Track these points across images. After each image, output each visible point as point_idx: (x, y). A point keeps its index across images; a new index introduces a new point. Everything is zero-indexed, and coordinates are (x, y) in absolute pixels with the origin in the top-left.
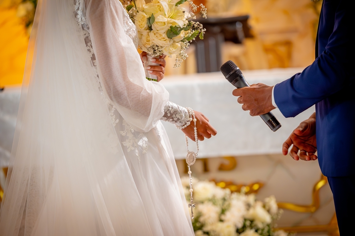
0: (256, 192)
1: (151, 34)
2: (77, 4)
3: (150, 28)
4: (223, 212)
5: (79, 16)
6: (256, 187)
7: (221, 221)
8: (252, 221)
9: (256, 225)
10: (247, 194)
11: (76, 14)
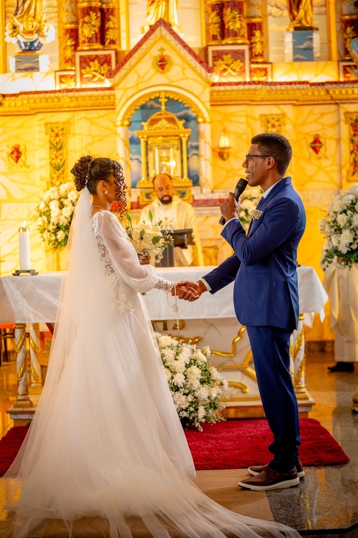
0: (197, 342)
1: (143, 242)
2: (94, 224)
3: (142, 238)
4: (177, 354)
5: (95, 231)
6: (197, 340)
7: (176, 359)
8: (195, 360)
9: (197, 363)
10: (192, 344)
11: (93, 230)
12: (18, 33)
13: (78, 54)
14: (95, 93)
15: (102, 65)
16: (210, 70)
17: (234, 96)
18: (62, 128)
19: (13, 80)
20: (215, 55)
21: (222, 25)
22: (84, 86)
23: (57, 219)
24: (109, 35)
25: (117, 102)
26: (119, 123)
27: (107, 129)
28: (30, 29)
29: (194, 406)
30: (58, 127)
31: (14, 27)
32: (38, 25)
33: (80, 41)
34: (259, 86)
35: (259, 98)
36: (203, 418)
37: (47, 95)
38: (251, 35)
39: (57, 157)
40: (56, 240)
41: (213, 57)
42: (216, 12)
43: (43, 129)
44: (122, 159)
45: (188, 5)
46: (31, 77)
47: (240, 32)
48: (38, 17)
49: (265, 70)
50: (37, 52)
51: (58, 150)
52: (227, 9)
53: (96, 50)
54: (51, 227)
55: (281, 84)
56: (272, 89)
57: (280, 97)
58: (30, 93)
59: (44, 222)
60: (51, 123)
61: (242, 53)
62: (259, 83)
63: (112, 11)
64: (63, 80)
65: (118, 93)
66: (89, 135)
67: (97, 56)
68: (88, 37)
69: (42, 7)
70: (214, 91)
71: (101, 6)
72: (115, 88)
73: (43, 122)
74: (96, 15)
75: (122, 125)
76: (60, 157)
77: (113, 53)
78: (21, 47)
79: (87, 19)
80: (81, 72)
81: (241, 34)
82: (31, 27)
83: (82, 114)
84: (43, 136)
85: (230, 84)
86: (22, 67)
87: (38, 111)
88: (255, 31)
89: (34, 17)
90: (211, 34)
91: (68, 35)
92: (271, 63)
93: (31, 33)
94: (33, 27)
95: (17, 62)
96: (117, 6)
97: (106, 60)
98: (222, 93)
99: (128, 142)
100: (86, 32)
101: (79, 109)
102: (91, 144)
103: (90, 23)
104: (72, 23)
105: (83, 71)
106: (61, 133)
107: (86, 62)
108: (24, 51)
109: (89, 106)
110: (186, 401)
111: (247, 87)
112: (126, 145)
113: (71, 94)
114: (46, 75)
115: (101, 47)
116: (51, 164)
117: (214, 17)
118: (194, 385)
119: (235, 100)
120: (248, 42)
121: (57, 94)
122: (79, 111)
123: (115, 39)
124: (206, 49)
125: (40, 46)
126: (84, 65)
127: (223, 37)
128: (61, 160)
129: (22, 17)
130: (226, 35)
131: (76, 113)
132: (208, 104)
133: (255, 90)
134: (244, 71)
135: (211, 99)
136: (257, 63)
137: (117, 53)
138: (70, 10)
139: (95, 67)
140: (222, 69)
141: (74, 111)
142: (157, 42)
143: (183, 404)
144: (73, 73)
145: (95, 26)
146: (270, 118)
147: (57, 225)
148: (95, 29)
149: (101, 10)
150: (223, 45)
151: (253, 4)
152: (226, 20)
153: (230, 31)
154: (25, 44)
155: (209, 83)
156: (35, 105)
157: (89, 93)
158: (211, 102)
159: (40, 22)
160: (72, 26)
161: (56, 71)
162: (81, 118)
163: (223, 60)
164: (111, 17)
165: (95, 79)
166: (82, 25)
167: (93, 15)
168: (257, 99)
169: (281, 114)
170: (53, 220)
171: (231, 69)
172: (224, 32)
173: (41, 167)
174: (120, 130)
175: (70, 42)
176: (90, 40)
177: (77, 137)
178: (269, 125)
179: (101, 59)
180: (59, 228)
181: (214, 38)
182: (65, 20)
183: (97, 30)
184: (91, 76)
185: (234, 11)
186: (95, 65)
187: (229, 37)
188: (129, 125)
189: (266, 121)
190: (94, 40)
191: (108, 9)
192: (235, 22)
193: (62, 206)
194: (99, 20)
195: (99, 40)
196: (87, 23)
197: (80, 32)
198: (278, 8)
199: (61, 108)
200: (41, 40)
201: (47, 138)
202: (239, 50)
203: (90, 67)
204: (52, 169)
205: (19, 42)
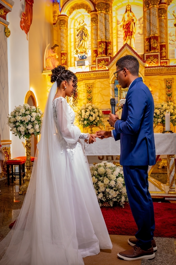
4: (113, 171)
9: (122, 176)
12: (78, 53)
13: (97, 58)
14: (102, 72)
15: (105, 62)
16: (144, 62)
17: (154, 72)
18: (91, 85)
19: (75, 69)
20: (147, 57)
21: (150, 46)
22: (99, 70)
23: (84, 116)
24: (109, 51)
25: (110, 75)
26: (110, 82)
27: (107, 85)
28: (82, 51)
29: (119, 196)
30: (90, 85)
31: (77, 51)
32: (85, 50)
33: (98, 54)
34: (164, 68)
35: (164, 72)
36: (124, 202)
37: (86, 73)
38: (161, 49)
39: (89, 96)
40: (84, 124)
41: (146, 57)
42: (148, 41)
43: (85, 86)
44: (112, 96)
45: (139, 42)
46: (81, 68)
47: (157, 48)
48: (85, 47)
49: (167, 62)
50: (85, 60)
51: (89, 93)
52: (152, 39)
53: (103, 57)
54: (82, 119)
55: (172, 66)
56: (169, 69)
57: (171, 72)
58: (80, 73)
59: (80, 118)
60: (87, 84)
61: (157, 55)
62: (164, 66)
63: (110, 43)
64: (92, 68)
65: (110, 71)
66: (100, 87)
67: (104, 59)
68: (100, 52)
69: (87, 44)
70: (146, 70)
71: (106, 41)
72: (110, 70)
73: (85, 83)
74: (104, 44)
75: (112, 83)
76: (90, 96)
77: (109, 57)
78: (79, 58)
79: (100, 46)
80: (98, 65)
81: (157, 49)
82: (82, 50)
83: (98, 80)
84: (85, 88)
85: (152, 67)
86: (79, 65)
87: (83, 79)
88: (163, 48)
89: (84, 47)
90: (146, 49)
91: (94, 52)
92: (169, 60)
93: (82, 53)
94: (83, 50)
95: (77, 63)
96: (112, 41)
97: (107, 60)
98: (149, 71)
99: (114, 89)
100: (100, 50)
101: (97, 78)
102: (101, 91)
103: (101, 47)
104: (95, 48)
105: (99, 64)
106: (91, 87)
107: (100, 61)
108: (80, 59)
109: (101, 77)
110: (115, 194)
111: (159, 68)
112: (113, 90)
113: (94, 72)
114: (86, 67)
115: (105, 56)
116: (87, 98)
117: (147, 43)
118: (120, 186)
119: (154, 73)
120: (160, 51)
121: (89, 73)
122: (97, 79)
123: (111, 53)
124: (144, 55)
125: (86, 58)
126: (99, 62)
127: (150, 50)
128: (91, 97)
129: (80, 47)
130: (152, 49)
131: (96, 80)
132: (144, 75)
133: (162, 69)
134: (158, 62)
135: (145, 73)
136: (163, 60)
137: (111, 58)
138: (95, 43)
139: (103, 63)
140: (150, 62)
141: (96, 79)
142: (125, 52)
143: (114, 195)
144: (95, 66)
145: (103, 48)
146: (168, 80)
147: (84, 118)
148: (103, 49)
149: (106, 42)
150: (150, 53)
151: (162, 38)
152: (152, 43)
153: (153, 48)
154: (81, 57)
155: (144, 67)
156: (82, 77)
157: (100, 72)
158: (145, 74)
159: (86, 49)
160: (96, 49)
161: (90, 65)
162: (98, 82)
163: (150, 58)
164: (109, 45)
165: (103, 67)
166: (99, 48)
167: (103, 44)
168: (163, 73)
169: (172, 78)
170: (83, 117)
171: (153, 62)
172: (151, 48)
173: (84, 99)
174: (111, 85)
175: (95, 55)
176: (101, 53)
177: (96, 88)
178: (168, 83)
179: (105, 60)
180: (85, 120)
181: (147, 51)
182: (93, 47)
183: (104, 50)
184: (101, 66)
185: (154, 40)
186: (103, 62)
187: (152, 50)
188: (114, 83)
189: (166, 81)
190: (103, 53)
191: (108, 42)
192: (155, 44)
193: (86, 112)
194: (105, 46)
195: (105, 53)
196: (100, 47)
197: (98, 50)
198: (172, 41)
199: (91, 78)
200: (86, 55)
201: (86, 89)
202: (156, 54)
203: (101, 63)
204: (88, 100)
205: (78, 56)
